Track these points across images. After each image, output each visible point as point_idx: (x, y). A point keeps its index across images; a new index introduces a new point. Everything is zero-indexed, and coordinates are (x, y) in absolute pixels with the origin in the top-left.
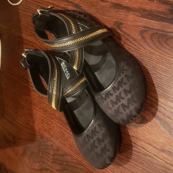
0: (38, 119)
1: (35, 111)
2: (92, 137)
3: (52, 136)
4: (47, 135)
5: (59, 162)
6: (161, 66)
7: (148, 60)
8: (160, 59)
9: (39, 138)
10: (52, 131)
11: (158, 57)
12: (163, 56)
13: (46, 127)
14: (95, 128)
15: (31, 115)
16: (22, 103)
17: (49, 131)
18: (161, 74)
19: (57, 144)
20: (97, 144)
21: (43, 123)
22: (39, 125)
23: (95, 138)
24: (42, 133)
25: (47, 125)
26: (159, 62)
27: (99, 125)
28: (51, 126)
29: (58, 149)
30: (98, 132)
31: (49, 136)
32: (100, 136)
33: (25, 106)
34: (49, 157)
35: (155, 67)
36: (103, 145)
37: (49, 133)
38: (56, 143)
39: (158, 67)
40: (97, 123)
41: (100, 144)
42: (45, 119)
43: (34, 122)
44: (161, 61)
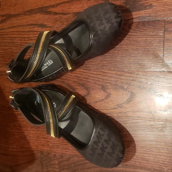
0: (33, 138)
1: (27, 132)
2: (99, 142)
3: (52, 147)
4: (46, 149)
5: (66, 167)
6: (132, 47)
7: (119, 47)
8: (129, 42)
9: (38, 155)
10: (50, 143)
11: (127, 41)
12: (130, 39)
13: (44, 142)
14: (99, 133)
15: (24, 138)
16: (10, 131)
17: (48, 144)
18: (134, 53)
19: (59, 151)
20: (105, 145)
21: (39, 139)
22: (35, 143)
23: (102, 141)
24: (41, 149)
25: (43, 139)
26: (129, 45)
27: (101, 128)
28: (48, 138)
29: (62, 156)
30: (103, 135)
31: (49, 149)
32: (105, 137)
33: (15, 132)
34: (54, 168)
35: (127, 50)
36: (111, 143)
37: (48, 145)
38: (57, 151)
39: (130, 49)
40: (99, 128)
41: (108, 144)
42: (40, 135)
43: (28, 143)
44: (131, 43)
